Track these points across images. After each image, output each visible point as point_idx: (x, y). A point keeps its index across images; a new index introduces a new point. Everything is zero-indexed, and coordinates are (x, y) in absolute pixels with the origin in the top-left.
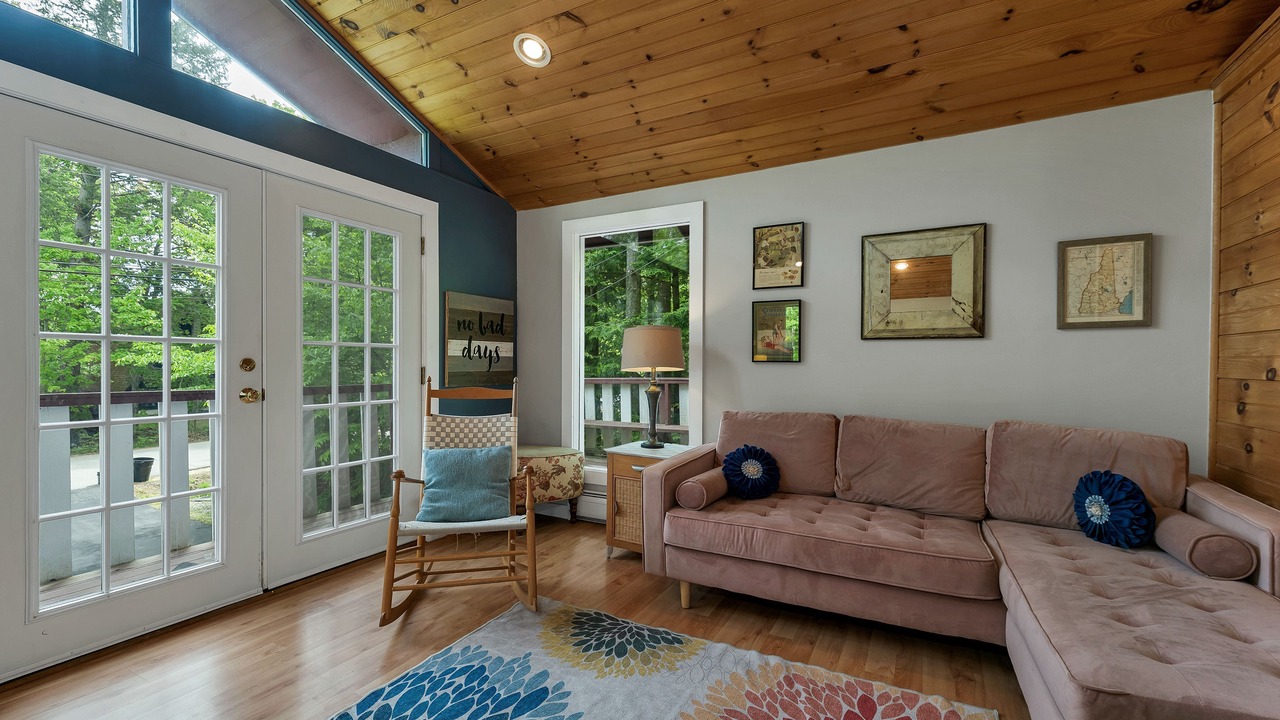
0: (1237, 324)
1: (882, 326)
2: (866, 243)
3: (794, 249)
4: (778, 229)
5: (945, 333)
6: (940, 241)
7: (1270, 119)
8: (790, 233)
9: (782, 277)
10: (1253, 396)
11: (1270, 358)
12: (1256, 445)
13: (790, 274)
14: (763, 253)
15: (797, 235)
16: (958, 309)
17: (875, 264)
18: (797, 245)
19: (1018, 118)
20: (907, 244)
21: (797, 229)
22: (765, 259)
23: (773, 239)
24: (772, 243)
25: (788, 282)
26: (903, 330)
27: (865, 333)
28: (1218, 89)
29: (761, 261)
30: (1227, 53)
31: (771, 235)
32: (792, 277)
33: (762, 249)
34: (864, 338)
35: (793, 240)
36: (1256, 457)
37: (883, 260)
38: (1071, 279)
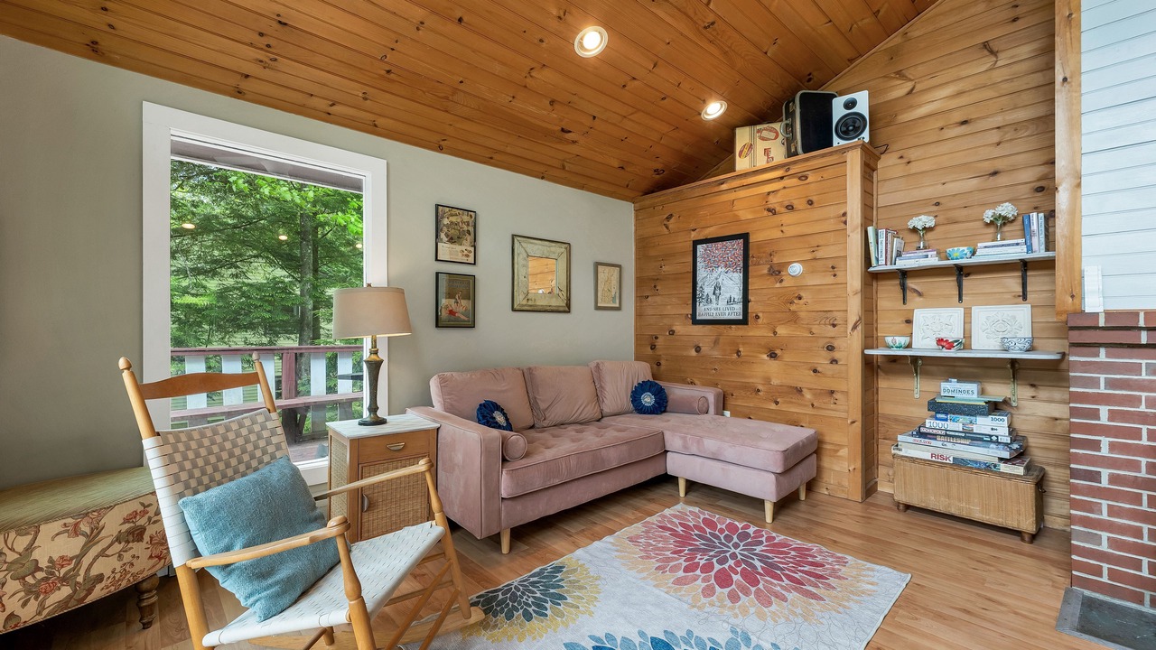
0: (650, 311)
1: (524, 302)
2: (516, 240)
3: (469, 232)
4: (457, 211)
5: (554, 308)
6: (553, 249)
7: (667, 228)
8: (466, 218)
9: (460, 254)
10: (660, 342)
11: (672, 325)
12: (663, 362)
13: (466, 252)
14: (445, 229)
15: (471, 221)
16: (561, 295)
17: (521, 256)
18: (471, 229)
19: (582, 187)
20: (537, 247)
21: (471, 216)
22: (447, 236)
23: (454, 219)
24: (452, 222)
25: (465, 260)
26: (536, 306)
27: (515, 306)
28: (637, 205)
29: (443, 236)
30: (646, 193)
31: (452, 215)
32: (467, 256)
33: (444, 225)
34: (514, 310)
35: (468, 225)
36: (662, 367)
37: (525, 255)
38: (599, 282)
